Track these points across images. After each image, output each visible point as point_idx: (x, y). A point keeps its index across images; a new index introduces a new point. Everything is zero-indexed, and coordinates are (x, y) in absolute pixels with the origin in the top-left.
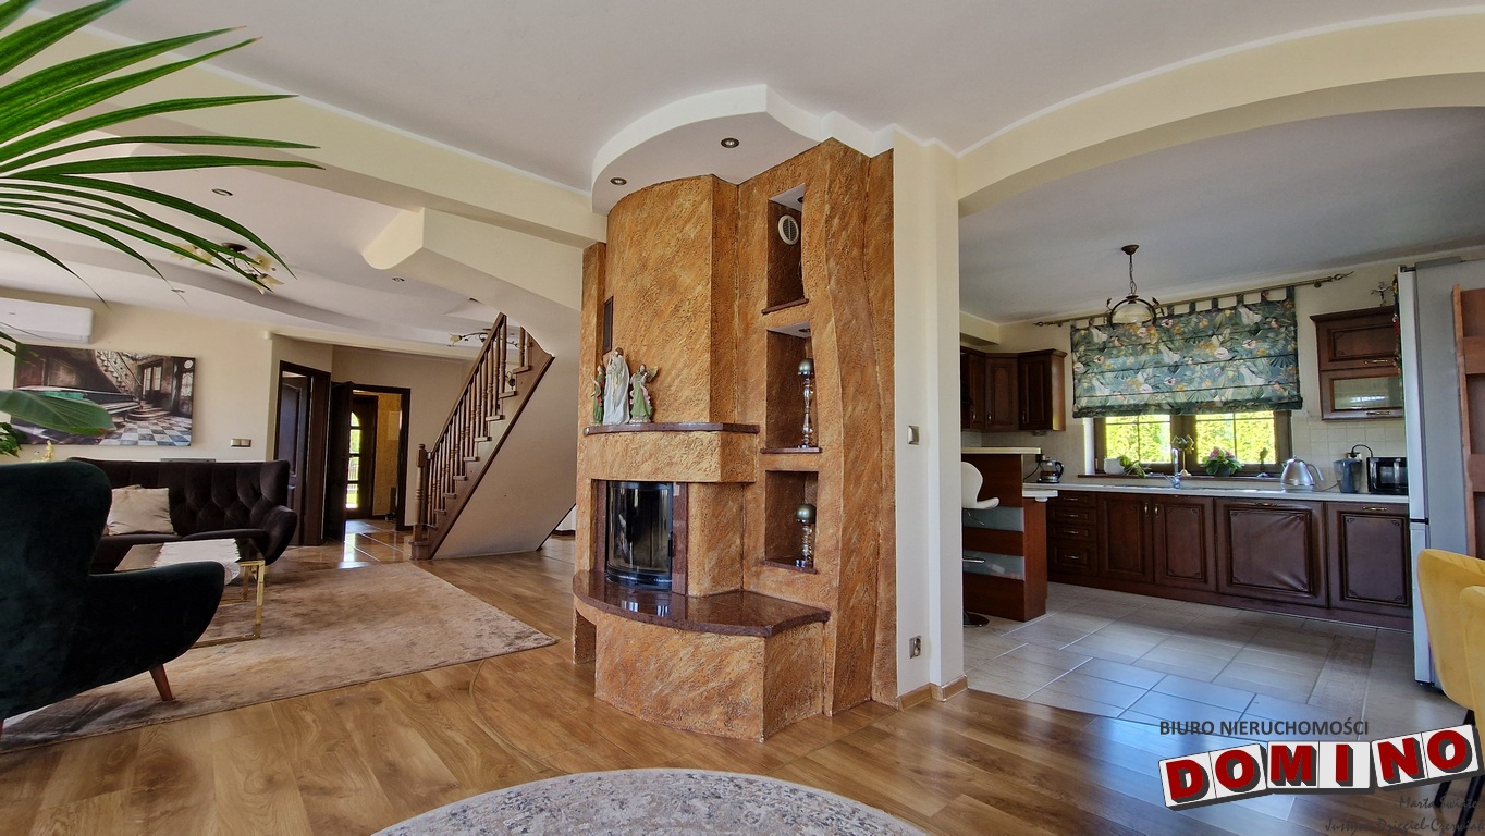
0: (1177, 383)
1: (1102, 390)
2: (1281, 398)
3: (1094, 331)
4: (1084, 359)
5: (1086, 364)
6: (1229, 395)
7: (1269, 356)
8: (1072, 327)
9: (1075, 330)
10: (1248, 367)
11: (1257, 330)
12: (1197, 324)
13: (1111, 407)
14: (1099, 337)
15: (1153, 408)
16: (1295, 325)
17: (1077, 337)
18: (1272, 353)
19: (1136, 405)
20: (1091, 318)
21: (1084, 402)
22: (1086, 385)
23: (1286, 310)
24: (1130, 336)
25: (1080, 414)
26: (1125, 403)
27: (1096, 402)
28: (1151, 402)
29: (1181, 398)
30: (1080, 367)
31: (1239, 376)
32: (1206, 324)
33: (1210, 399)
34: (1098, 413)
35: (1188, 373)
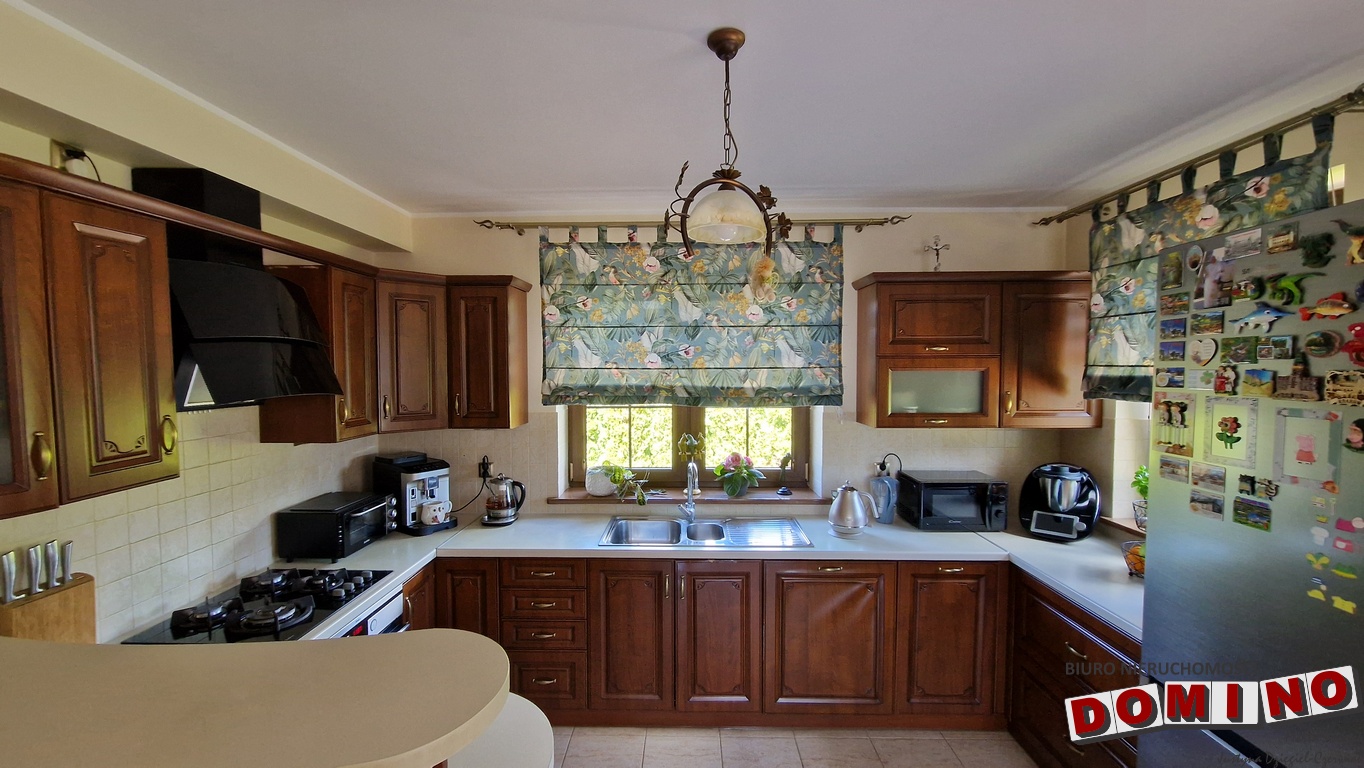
0: (697, 355)
1: (588, 360)
2: (823, 389)
3: (578, 251)
4: (560, 300)
5: (564, 310)
6: (762, 380)
7: (810, 326)
8: (543, 239)
9: (547, 245)
10: (786, 338)
11: (799, 284)
12: (726, 262)
13: (603, 389)
14: (587, 264)
15: (664, 394)
16: (842, 284)
17: (551, 258)
18: (814, 321)
19: (639, 388)
20: (574, 227)
21: (560, 378)
22: (563, 347)
23: (834, 258)
24: (634, 267)
25: (553, 397)
26: (623, 382)
27: (579, 379)
28: (660, 384)
29: (702, 381)
30: (554, 315)
31: (775, 353)
32: (738, 264)
33: (738, 384)
34: (577, 398)
35: (712, 340)
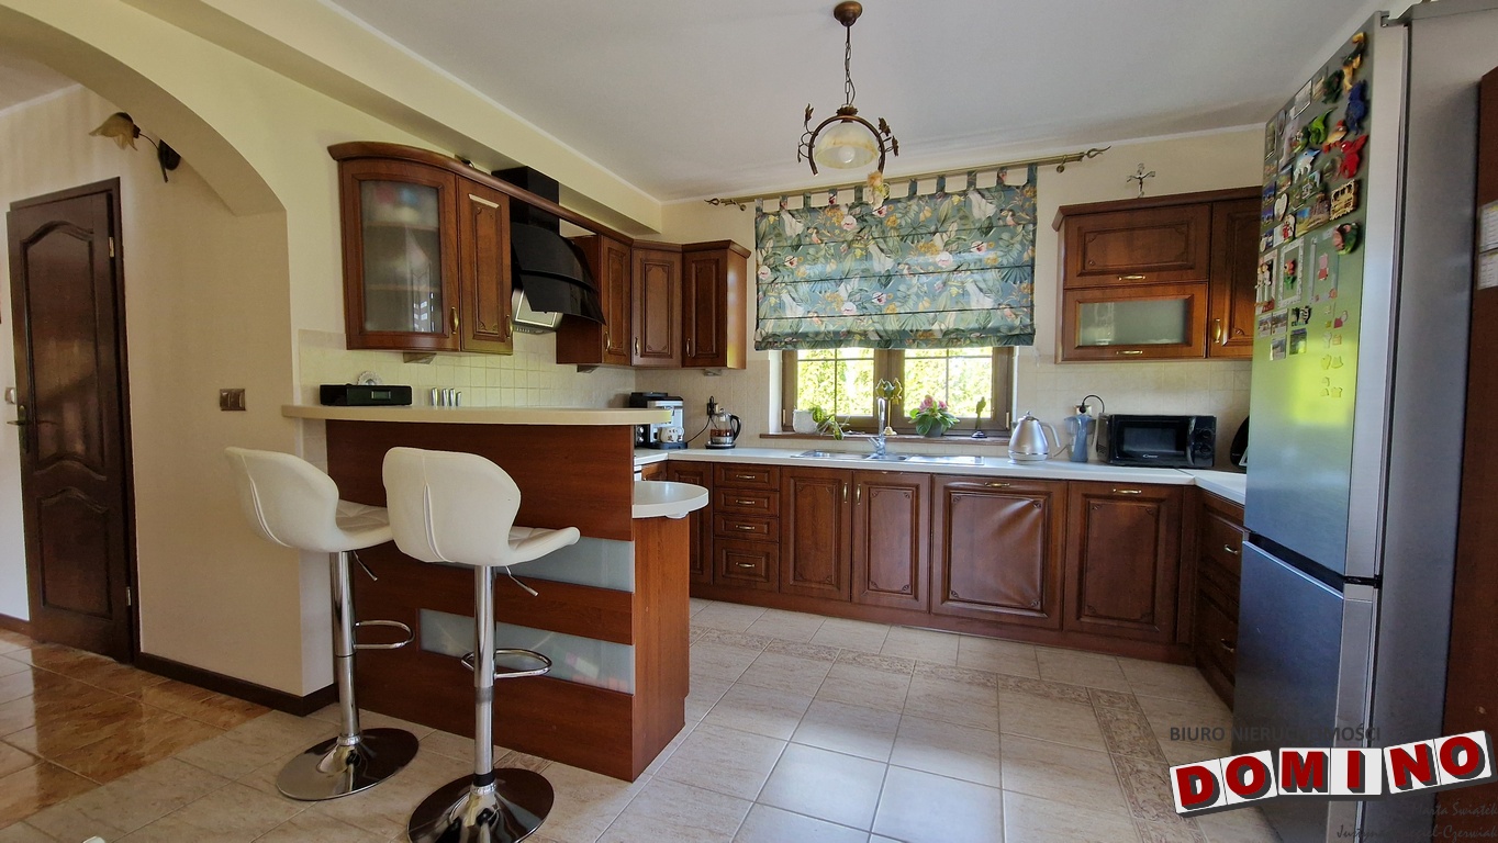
0: (889, 301)
1: (794, 309)
2: (1011, 328)
3: (786, 217)
4: (772, 260)
5: (775, 269)
6: (951, 321)
7: (1000, 268)
8: (758, 209)
9: (761, 214)
10: (975, 282)
11: (990, 228)
12: (918, 213)
13: (805, 335)
14: (793, 227)
15: (857, 337)
16: (1035, 224)
17: (764, 225)
18: (1005, 263)
19: (836, 333)
20: (784, 196)
21: (770, 327)
22: (773, 300)
23: (1026, 200)
24: (833, 227)
25: (765, 343)
26: (822, 329)
27: (785, 327)
28: (855, 329)
29: (892, 325)
30: (766, 274)
31: (965, 293)
32: (928, 214)
33: (927, 327)
34: (789, 343)
35: (902, 288)
